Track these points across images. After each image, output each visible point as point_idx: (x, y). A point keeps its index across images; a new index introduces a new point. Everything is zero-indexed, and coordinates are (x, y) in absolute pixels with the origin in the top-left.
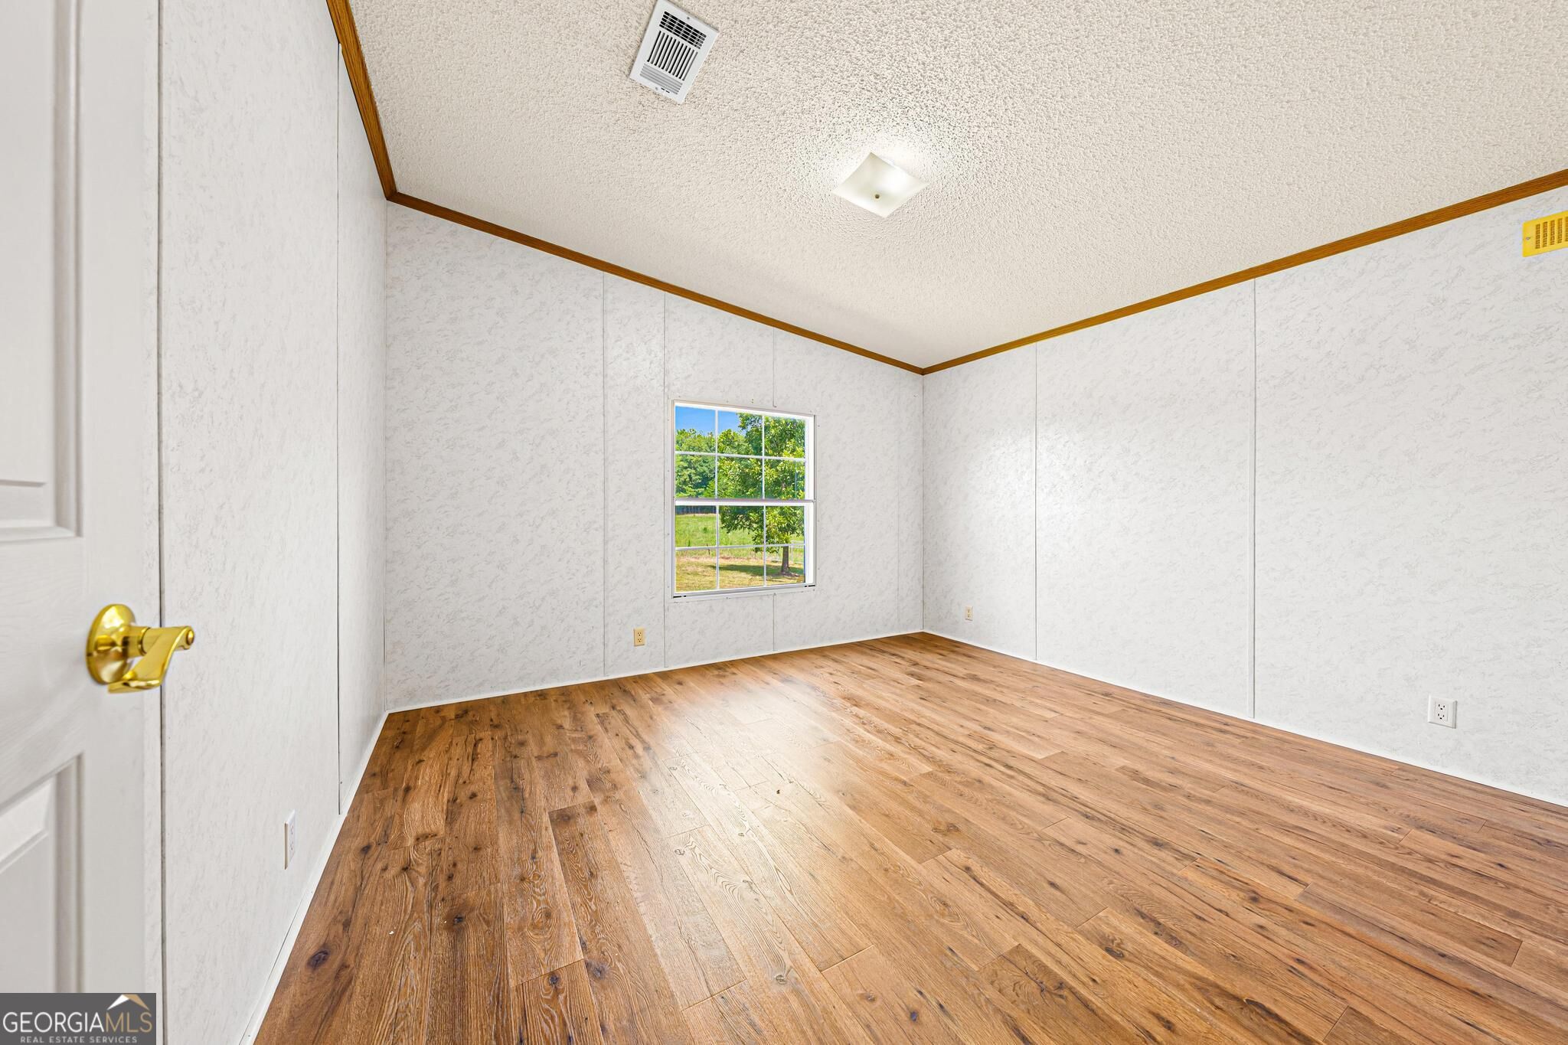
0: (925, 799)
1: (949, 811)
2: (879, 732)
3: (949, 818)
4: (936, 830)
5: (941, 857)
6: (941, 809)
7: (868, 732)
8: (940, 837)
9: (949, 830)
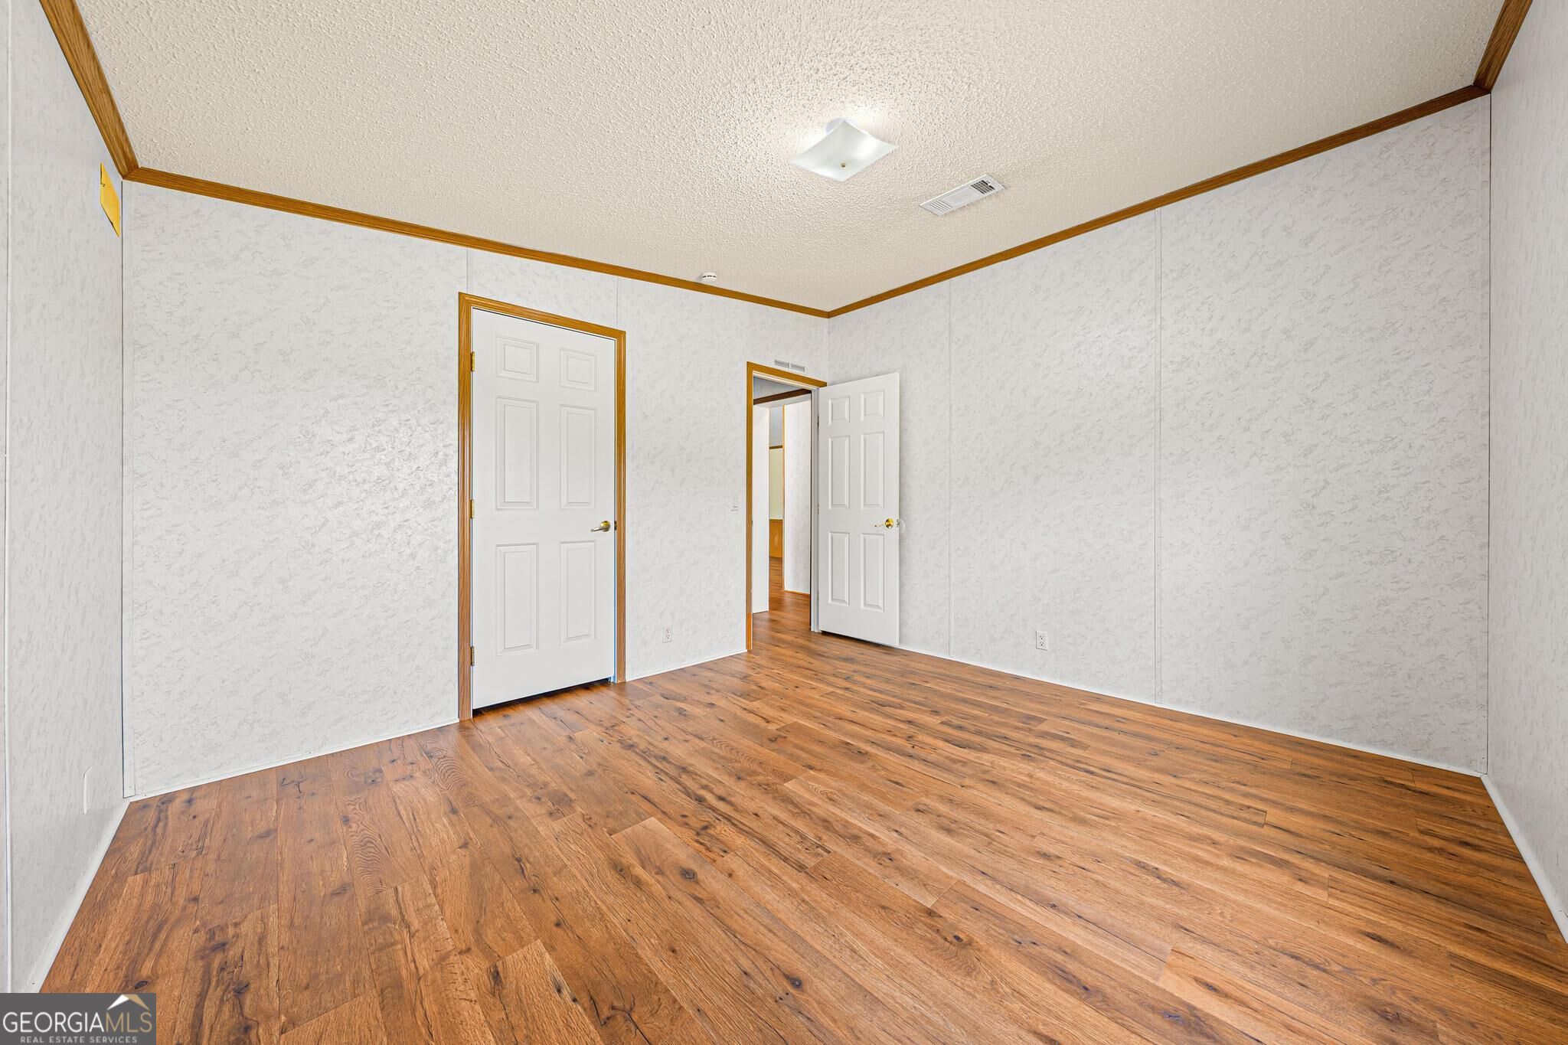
0: (792, 756)
1: (774, 751)
2: (856, 838)
3: (774, 745)
4: (785, 737)
5: (783, 725)
6: (779, 751)
7: (872, 836)
8: (782, 734)
9: (776, 739)
